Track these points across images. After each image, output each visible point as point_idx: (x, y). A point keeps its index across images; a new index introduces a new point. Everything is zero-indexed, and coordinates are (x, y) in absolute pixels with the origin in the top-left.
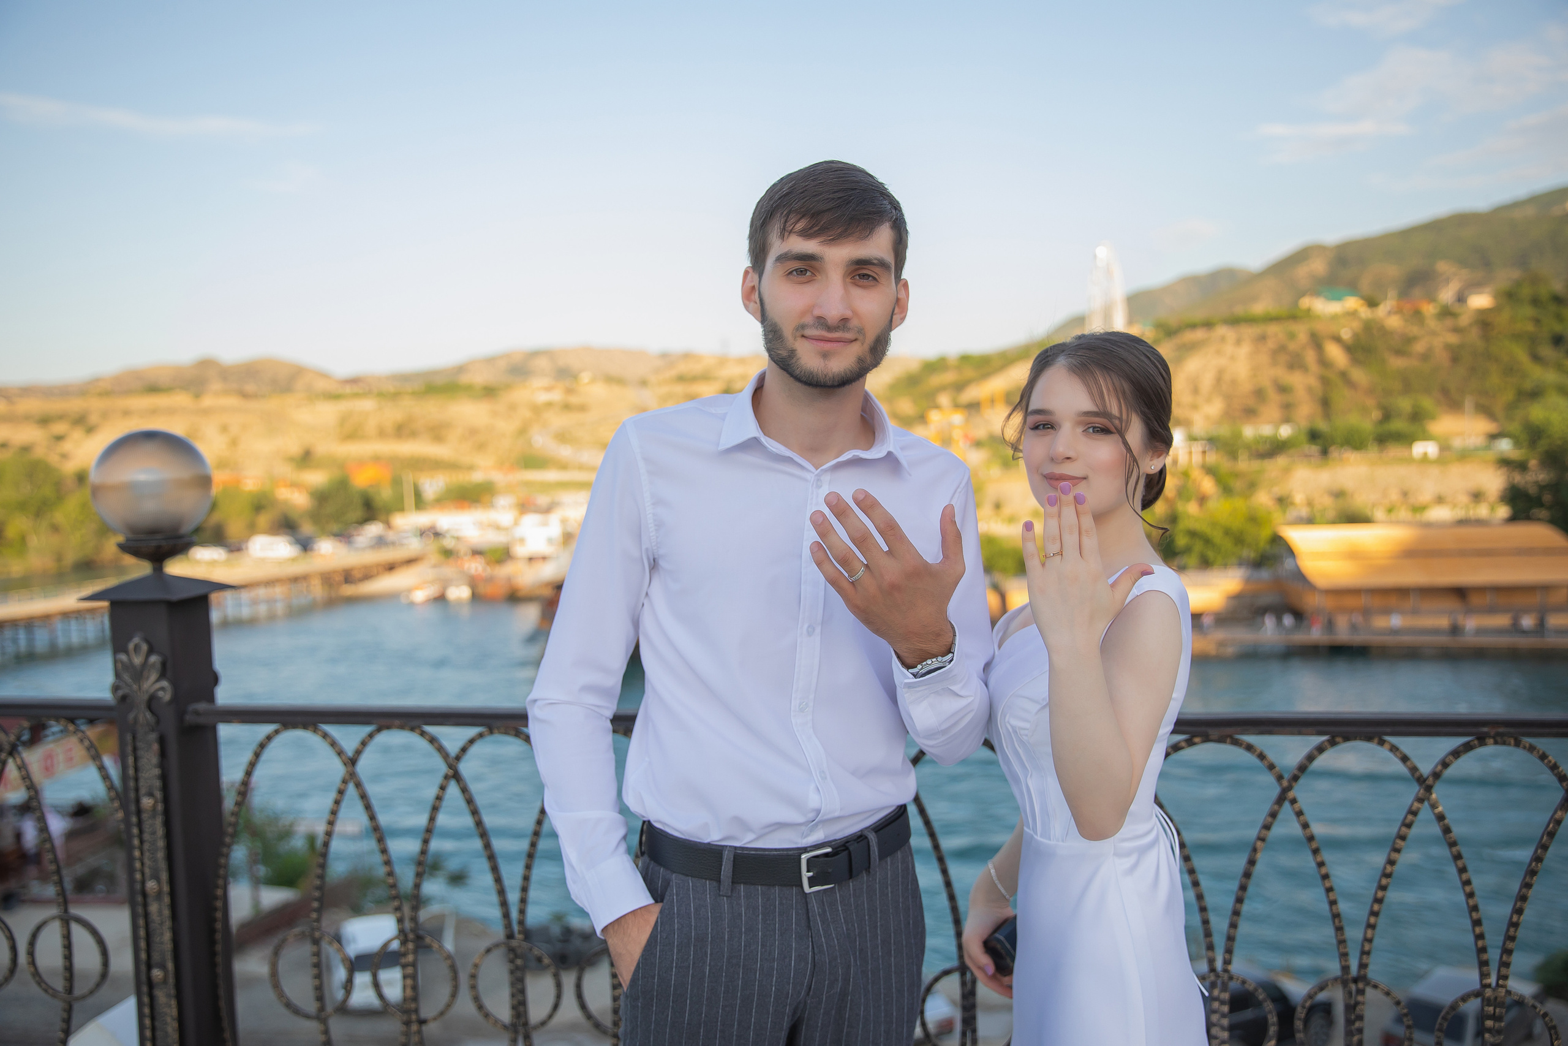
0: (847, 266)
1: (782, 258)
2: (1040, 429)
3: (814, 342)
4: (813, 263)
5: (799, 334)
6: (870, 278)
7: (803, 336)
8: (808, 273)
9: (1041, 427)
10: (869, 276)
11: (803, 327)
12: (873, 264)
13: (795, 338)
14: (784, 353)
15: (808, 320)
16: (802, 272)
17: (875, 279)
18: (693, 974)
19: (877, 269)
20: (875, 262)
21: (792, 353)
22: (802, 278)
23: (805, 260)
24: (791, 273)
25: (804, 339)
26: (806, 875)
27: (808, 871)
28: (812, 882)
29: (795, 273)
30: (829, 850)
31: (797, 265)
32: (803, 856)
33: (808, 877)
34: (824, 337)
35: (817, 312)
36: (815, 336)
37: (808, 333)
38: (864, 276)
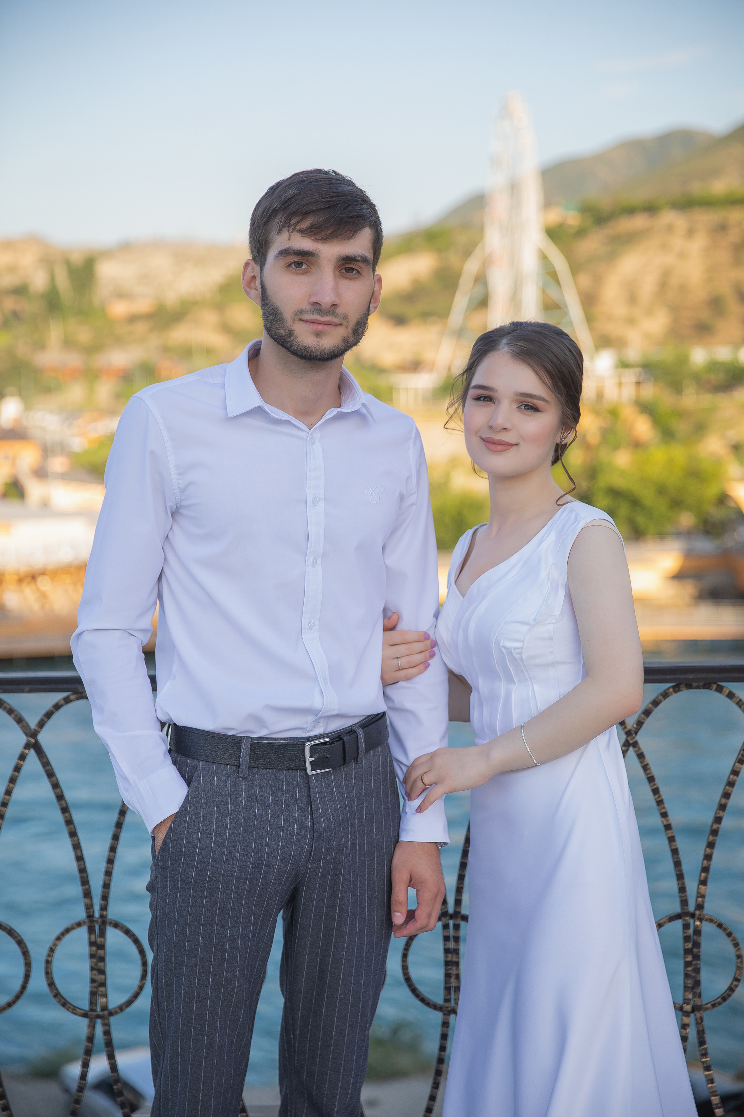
0: (337, 261)
1: (284, 253)
2: (481, 400)
3: (311, 324)
4: (309, 258)
5: (297, 318)
6: (355, 272)
7: (301, 320)
8: (304, 266)
9: (482, 399)
10: (353, 269)
11: (301, 312)
12: (357, 261)
13: (294, 322)
14: (283, 333)
15: (306, 306)
16: (299, 264)
17: (358, 272)
18: (215, 839)
19: (361, 264)
20: (359, 259)
21: (291, 333)
22: (298, 270)
23: (303, 255)
24: (290, 265)
25: (301, 322)
26: (309, 759)
27: (311, 757)
28: (314, 765)
29: (293, 265)
30: (328, 740)
31: (295, 259)
32: (307, 744)
33: (311, 762)
34: (318, 320)
35: (314, 299)
36: (311, 320)
37: (306, 317)
38: (350, 270)
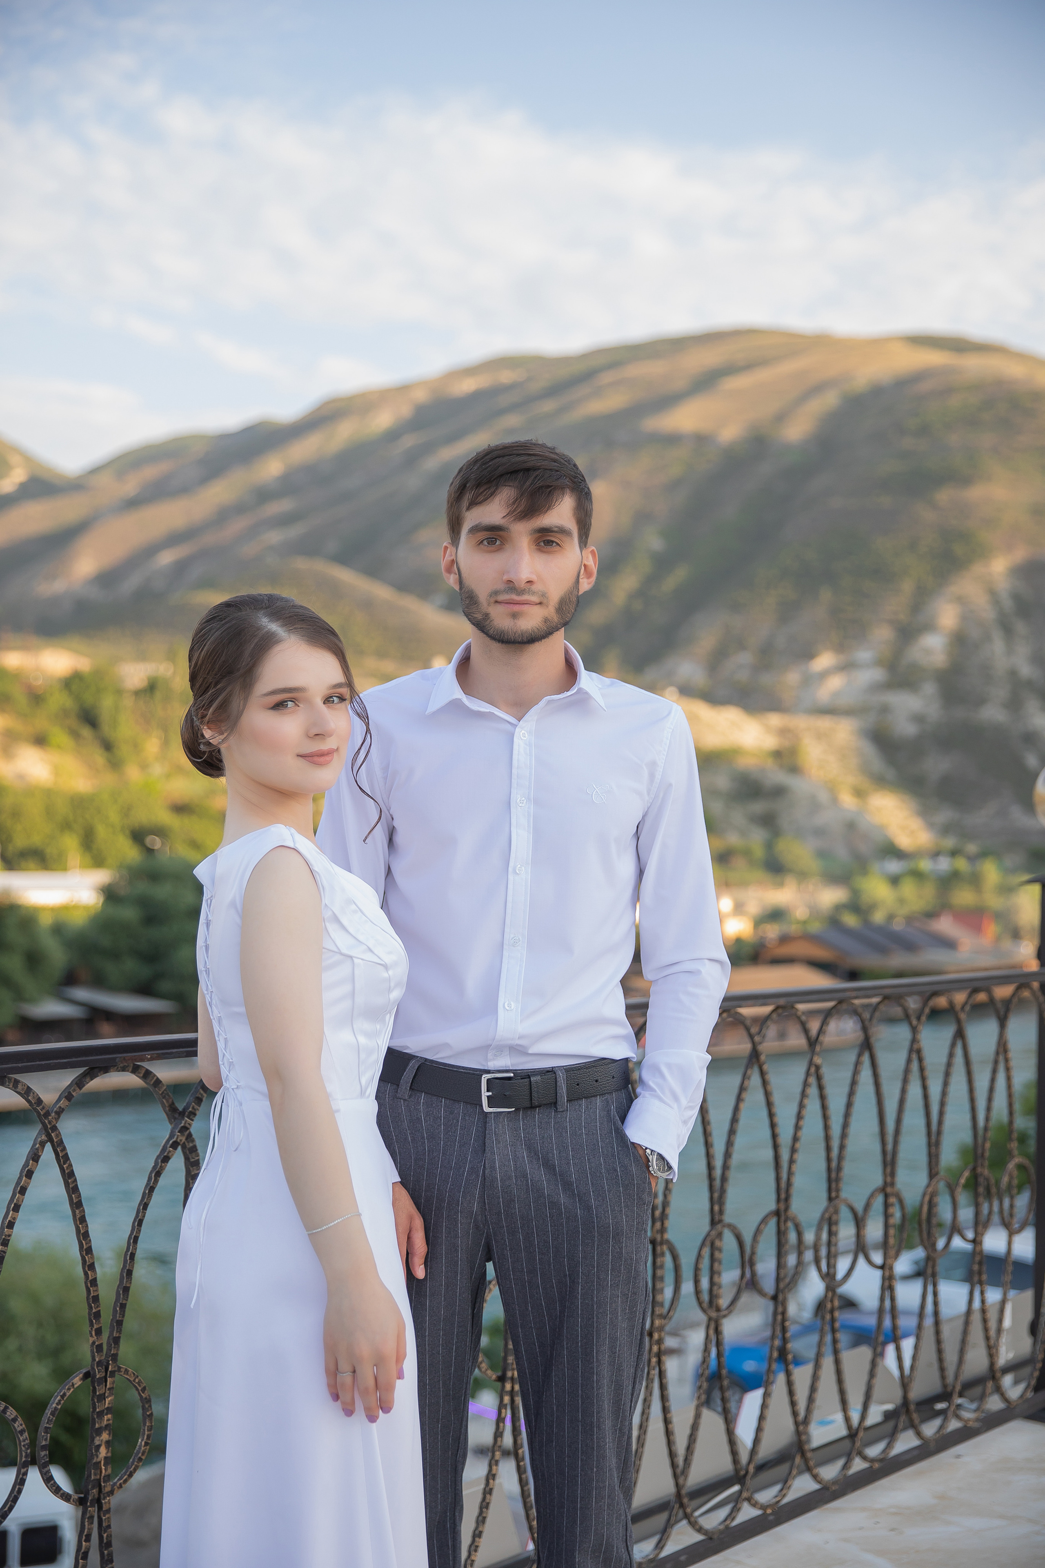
0: (533, 535)
1: (475, 530)
3: (506, 605)
4: (501, 533)
5: (492, 600)
6: (554, 544)
7: (496, 602)
8: (498, 543)
10: (553, 542)
11: (496, 593)
12: (552, 531)
13: (489, 605)
14: (479, 616)
15: (500, 586)
16: (491, 541)
17: (558, 544)
19: (558, 535)
20: (556, 529)
21: (487, 616)
22: (493, 547)
23: (493, 531)
24: (482, 543)
25: (497, 604)
26: (485, 1094)
27: (488, 1091)
28: (491, 1102)
29: (485, 543)
30: (512, 1075)
31: (487, 535)
32: (483, 1076)
33: (488, 1097)
34: (512, 600)
35: (505, 578)
36: (506, 600)
37: (501, 598)
38: (549, 543)
